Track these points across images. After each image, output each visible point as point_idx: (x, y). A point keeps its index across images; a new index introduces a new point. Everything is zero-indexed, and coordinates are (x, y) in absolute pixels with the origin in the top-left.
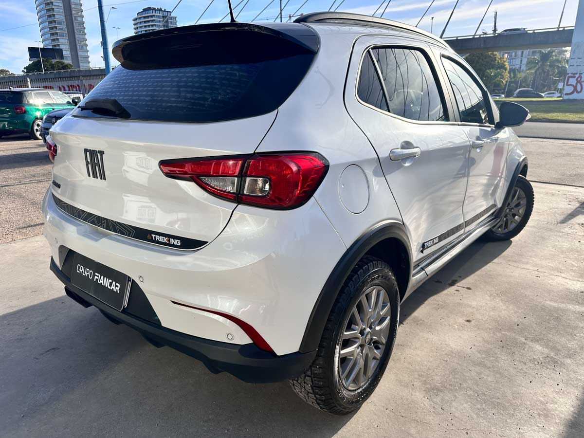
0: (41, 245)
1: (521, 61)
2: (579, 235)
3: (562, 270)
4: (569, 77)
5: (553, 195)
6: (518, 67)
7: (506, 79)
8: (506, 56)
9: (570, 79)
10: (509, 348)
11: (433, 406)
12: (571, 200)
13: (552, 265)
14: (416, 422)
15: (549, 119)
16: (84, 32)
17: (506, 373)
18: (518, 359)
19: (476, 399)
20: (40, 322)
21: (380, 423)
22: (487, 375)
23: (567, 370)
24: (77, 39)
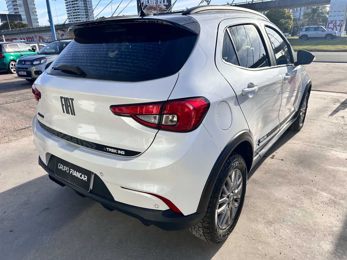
0: (28, 143)
1: (300, 13)
2: (342, 124)
3: (334, 146)
4: (329, 23)
5: (325, 99)
6: (298, 17)
7: (292, 25)
8: (291, 10)
9: (330, 24)
10: (308, 195)
11: (269, 232)
12: (335, 102)
13: (328, 143)
14: (261, 242)
15: (318, 50)
16: (34, 3)
17: (308, 211)
18: (314, 202)
19: (293, 227)
20: (36, 192)
21: (241, 244)
22: (298, 213)
23: (342, 207)
24: (30, 8)
